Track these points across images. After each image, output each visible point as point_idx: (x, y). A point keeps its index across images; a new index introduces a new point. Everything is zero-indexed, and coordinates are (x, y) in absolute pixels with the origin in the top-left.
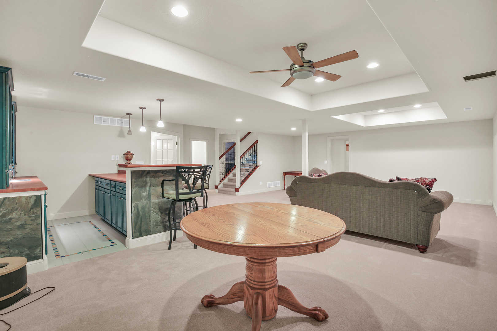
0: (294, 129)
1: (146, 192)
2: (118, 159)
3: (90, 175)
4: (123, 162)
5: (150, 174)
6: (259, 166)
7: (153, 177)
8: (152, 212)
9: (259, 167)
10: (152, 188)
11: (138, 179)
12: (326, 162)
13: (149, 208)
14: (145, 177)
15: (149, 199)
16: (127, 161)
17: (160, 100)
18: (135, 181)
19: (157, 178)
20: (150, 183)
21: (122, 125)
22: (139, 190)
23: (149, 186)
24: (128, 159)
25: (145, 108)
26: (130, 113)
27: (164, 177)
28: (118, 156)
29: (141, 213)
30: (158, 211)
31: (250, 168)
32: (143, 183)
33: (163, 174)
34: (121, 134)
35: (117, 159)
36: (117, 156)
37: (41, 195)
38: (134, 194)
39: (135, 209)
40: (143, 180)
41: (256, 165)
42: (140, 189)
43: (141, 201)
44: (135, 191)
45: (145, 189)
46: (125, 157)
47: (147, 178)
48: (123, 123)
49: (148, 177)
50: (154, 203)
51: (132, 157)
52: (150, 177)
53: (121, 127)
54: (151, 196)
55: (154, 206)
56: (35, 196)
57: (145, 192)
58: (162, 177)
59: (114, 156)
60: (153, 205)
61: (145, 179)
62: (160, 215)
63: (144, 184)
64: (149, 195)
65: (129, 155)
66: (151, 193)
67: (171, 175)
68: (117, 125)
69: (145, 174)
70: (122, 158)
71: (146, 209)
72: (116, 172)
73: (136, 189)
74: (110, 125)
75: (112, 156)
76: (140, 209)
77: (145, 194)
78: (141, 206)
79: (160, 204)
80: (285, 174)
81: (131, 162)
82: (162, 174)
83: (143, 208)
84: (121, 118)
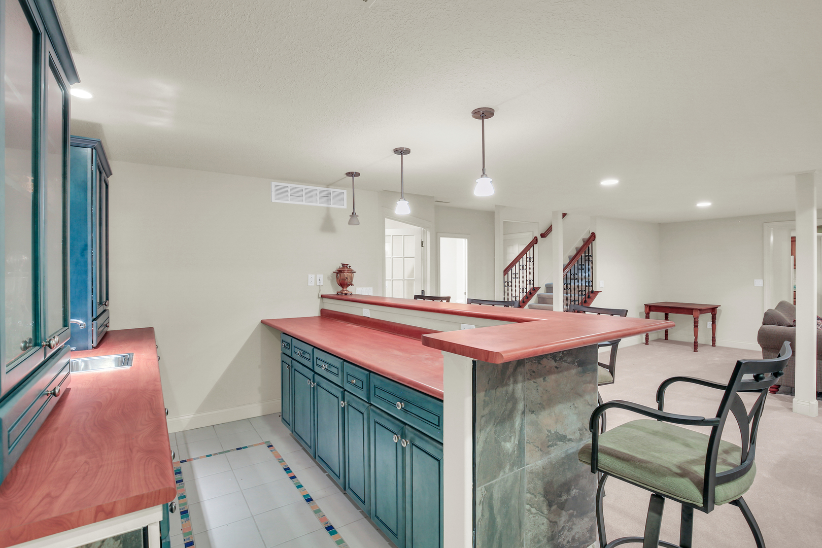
0: (704, 204)
1: (513, 438)
2: (322, 284)
3: (263, 322)
4: (331, 290)
5: (524, 366)
6: (598, 292)
7: (533, 375)
8: (528, 507)
9: (599, 295)
10: (530, 417)
11: (493, 391)
12: (759, 283)
13: (520, 497)
14: (512, 380)
15: (521, 463)
16: (340, 289)
17: (484, 114)
18: (487, 399)
19: (542, 379)
20: (523, 403)
21: (329, 203)
22: (495, 431)
23: (520, 412)
24: (344, 284)
25: (407, 151)
26: (354, 170)
27: (558, 372)
28: (321, 276)
29: (498, 520)
30: (542, 499)
31: (580, 297)
32: (507, 403)
33: (555, 361)
34: (328, 225)
35: (318, 284)
36: (318, 276)
37: (145, 529)
38: (482, 452)
39: (483, 509)
40: (507, 392)
41: (591, 290)
42: (498, 428)
43: (502, 474)
44: (485, 442)
45: (512, 426)
46: (337, 278)
47: (515, 382)
48: (332, 198)
49: (520, 378)
50: (532, 472)
51: (352, 279)
52: (524, 381)
53: (328, 209)
54: (527, 447)
55: (532, 486)
56: (116, 538)
57: (510, 437)
58: (554, 373)
59: (313, 276)
60: (529, 483)
61: (510, 388)
62: (546, 512)
63: (510, 405)
64: (521, 447)
65: (346, 274)
66: (526, 439)
67: (573, 363)
68: (319, 204)
69: (511, 370)
70: (330, 281)
71: (513, 502)
72: (317, 313)
73: (488, 430)
74: (304, 203)
75: (310, 276)
76: (496, 505)
77: (509, 446)
78: (500, 496)
79: (548, 472)
80: (650, 310)
81: (350, 289)
82: (553, 364)
83: (505, 501)
84: (328, 186)
